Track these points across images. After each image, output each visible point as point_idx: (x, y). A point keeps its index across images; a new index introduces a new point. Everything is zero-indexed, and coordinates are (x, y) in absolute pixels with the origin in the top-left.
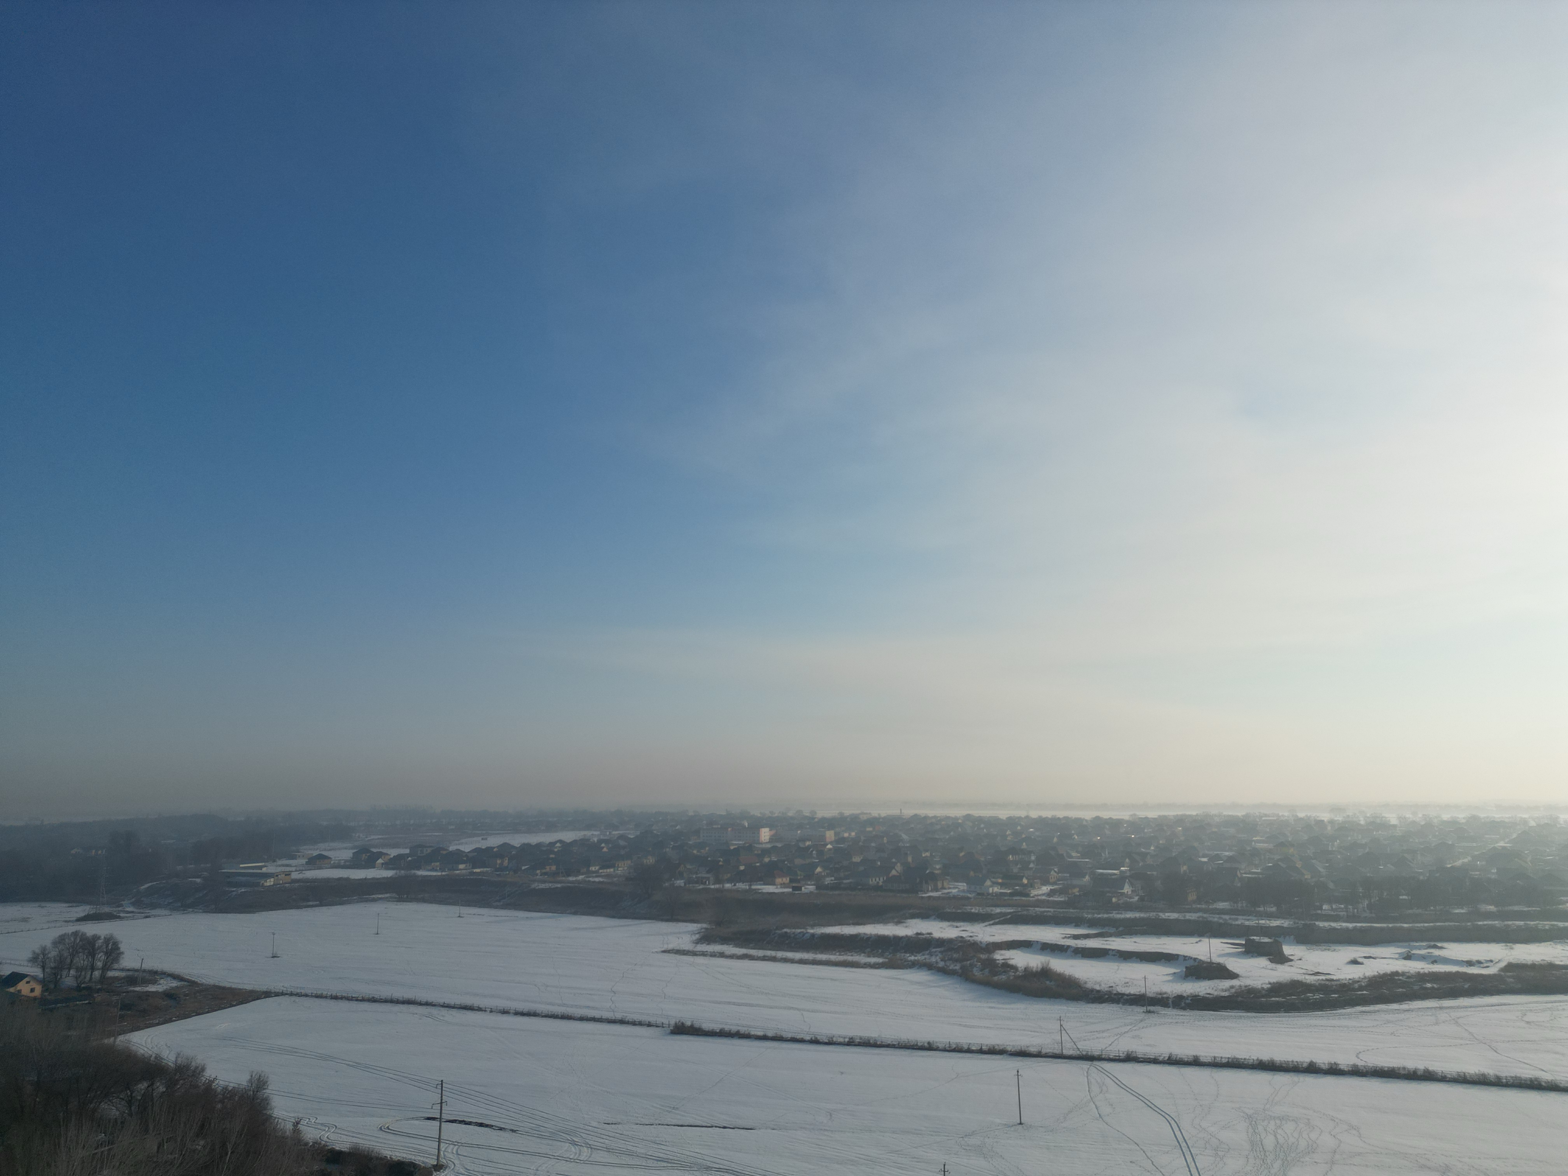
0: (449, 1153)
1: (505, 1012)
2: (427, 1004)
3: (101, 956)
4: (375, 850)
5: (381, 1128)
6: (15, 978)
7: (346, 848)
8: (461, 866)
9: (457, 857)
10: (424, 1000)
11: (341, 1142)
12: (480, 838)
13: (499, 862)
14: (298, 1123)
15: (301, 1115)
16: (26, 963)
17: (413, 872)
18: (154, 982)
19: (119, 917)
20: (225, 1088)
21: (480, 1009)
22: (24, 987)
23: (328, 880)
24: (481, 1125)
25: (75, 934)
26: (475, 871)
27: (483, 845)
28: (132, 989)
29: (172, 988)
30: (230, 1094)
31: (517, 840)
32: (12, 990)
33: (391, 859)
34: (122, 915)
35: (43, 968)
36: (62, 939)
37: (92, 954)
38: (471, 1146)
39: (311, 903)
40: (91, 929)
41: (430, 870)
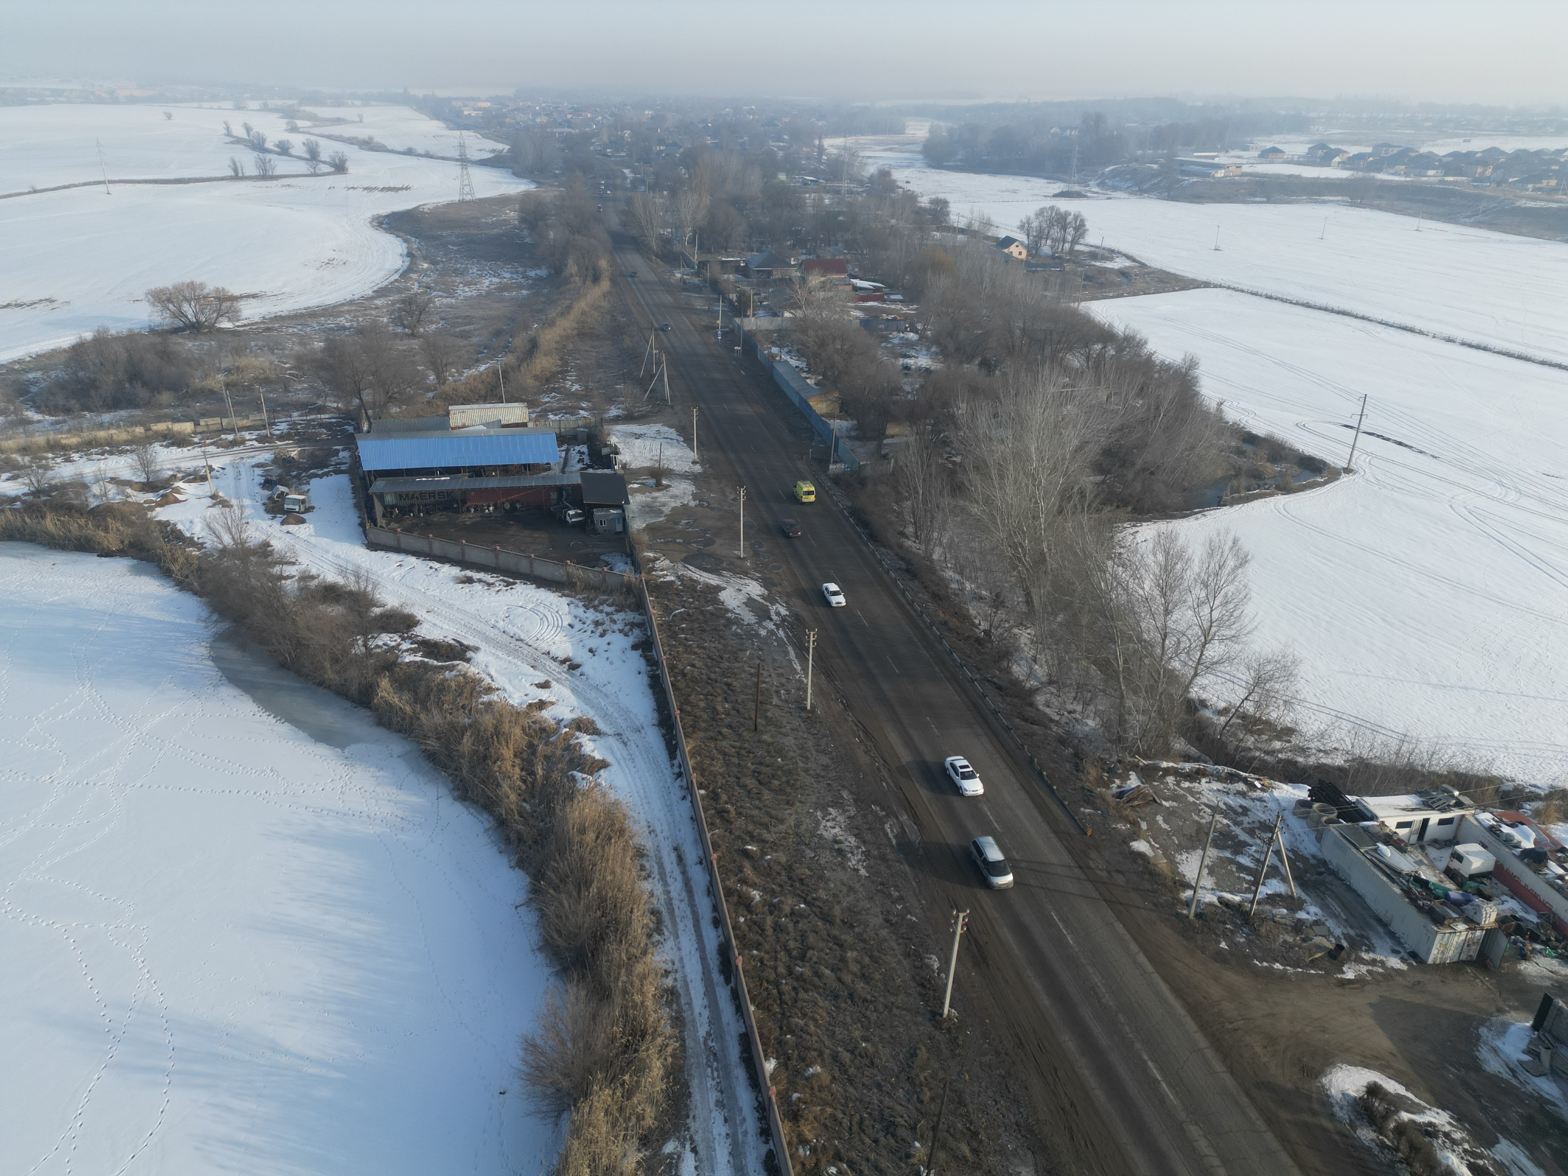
0: (1360, 461)
1: (1449, 340)
2: (1363, 318)
3: (1070, 231)
4: (1333, 146)
5: (1297, 425)
6: (1008, 241)
7: (1301, 142)
8: (1431, 172)
9: (1428, 161)
10: (1361, 314)
11: (1260, 429)
12: (1462, 139)
13: (1480, 170)
14: (1221, 404)
15: (1225, 398)
16: (1016, 230)
17: (1372, 174)
18: (1111, 259)
19: (1086, 196)
20: (1163, 362)
21: (1421, 333)
22: (1014, 250)
23: (1278, 176)
24: (1400, 444)
25: (1052, 208)
26: (1446, 179)
27: (1464, 148)
28: (1093, 263)
29: (1126, 267)
30: (1166, 368)
31: (1510, 145)
32: (1006, 251)
33: (1349, 158)
34: (1089, 194)
35: (1028, 235)
36: (1041, 213)
37: (1064, 228)
38: (1386, 460)
39: (1258, 199)
40: (1065, 206)
41: (1393, 174)
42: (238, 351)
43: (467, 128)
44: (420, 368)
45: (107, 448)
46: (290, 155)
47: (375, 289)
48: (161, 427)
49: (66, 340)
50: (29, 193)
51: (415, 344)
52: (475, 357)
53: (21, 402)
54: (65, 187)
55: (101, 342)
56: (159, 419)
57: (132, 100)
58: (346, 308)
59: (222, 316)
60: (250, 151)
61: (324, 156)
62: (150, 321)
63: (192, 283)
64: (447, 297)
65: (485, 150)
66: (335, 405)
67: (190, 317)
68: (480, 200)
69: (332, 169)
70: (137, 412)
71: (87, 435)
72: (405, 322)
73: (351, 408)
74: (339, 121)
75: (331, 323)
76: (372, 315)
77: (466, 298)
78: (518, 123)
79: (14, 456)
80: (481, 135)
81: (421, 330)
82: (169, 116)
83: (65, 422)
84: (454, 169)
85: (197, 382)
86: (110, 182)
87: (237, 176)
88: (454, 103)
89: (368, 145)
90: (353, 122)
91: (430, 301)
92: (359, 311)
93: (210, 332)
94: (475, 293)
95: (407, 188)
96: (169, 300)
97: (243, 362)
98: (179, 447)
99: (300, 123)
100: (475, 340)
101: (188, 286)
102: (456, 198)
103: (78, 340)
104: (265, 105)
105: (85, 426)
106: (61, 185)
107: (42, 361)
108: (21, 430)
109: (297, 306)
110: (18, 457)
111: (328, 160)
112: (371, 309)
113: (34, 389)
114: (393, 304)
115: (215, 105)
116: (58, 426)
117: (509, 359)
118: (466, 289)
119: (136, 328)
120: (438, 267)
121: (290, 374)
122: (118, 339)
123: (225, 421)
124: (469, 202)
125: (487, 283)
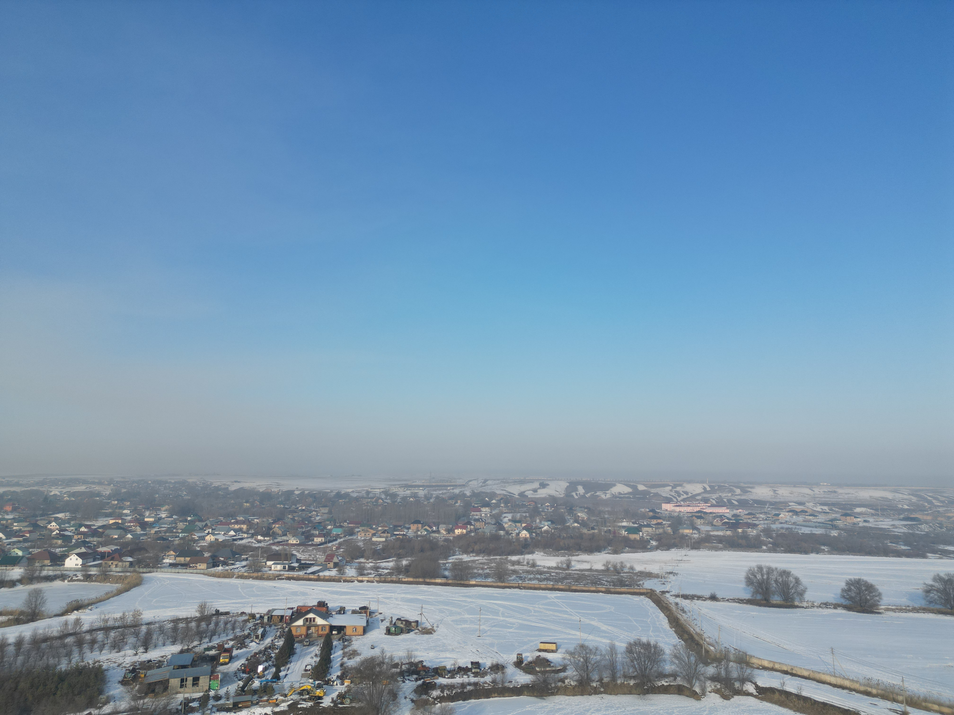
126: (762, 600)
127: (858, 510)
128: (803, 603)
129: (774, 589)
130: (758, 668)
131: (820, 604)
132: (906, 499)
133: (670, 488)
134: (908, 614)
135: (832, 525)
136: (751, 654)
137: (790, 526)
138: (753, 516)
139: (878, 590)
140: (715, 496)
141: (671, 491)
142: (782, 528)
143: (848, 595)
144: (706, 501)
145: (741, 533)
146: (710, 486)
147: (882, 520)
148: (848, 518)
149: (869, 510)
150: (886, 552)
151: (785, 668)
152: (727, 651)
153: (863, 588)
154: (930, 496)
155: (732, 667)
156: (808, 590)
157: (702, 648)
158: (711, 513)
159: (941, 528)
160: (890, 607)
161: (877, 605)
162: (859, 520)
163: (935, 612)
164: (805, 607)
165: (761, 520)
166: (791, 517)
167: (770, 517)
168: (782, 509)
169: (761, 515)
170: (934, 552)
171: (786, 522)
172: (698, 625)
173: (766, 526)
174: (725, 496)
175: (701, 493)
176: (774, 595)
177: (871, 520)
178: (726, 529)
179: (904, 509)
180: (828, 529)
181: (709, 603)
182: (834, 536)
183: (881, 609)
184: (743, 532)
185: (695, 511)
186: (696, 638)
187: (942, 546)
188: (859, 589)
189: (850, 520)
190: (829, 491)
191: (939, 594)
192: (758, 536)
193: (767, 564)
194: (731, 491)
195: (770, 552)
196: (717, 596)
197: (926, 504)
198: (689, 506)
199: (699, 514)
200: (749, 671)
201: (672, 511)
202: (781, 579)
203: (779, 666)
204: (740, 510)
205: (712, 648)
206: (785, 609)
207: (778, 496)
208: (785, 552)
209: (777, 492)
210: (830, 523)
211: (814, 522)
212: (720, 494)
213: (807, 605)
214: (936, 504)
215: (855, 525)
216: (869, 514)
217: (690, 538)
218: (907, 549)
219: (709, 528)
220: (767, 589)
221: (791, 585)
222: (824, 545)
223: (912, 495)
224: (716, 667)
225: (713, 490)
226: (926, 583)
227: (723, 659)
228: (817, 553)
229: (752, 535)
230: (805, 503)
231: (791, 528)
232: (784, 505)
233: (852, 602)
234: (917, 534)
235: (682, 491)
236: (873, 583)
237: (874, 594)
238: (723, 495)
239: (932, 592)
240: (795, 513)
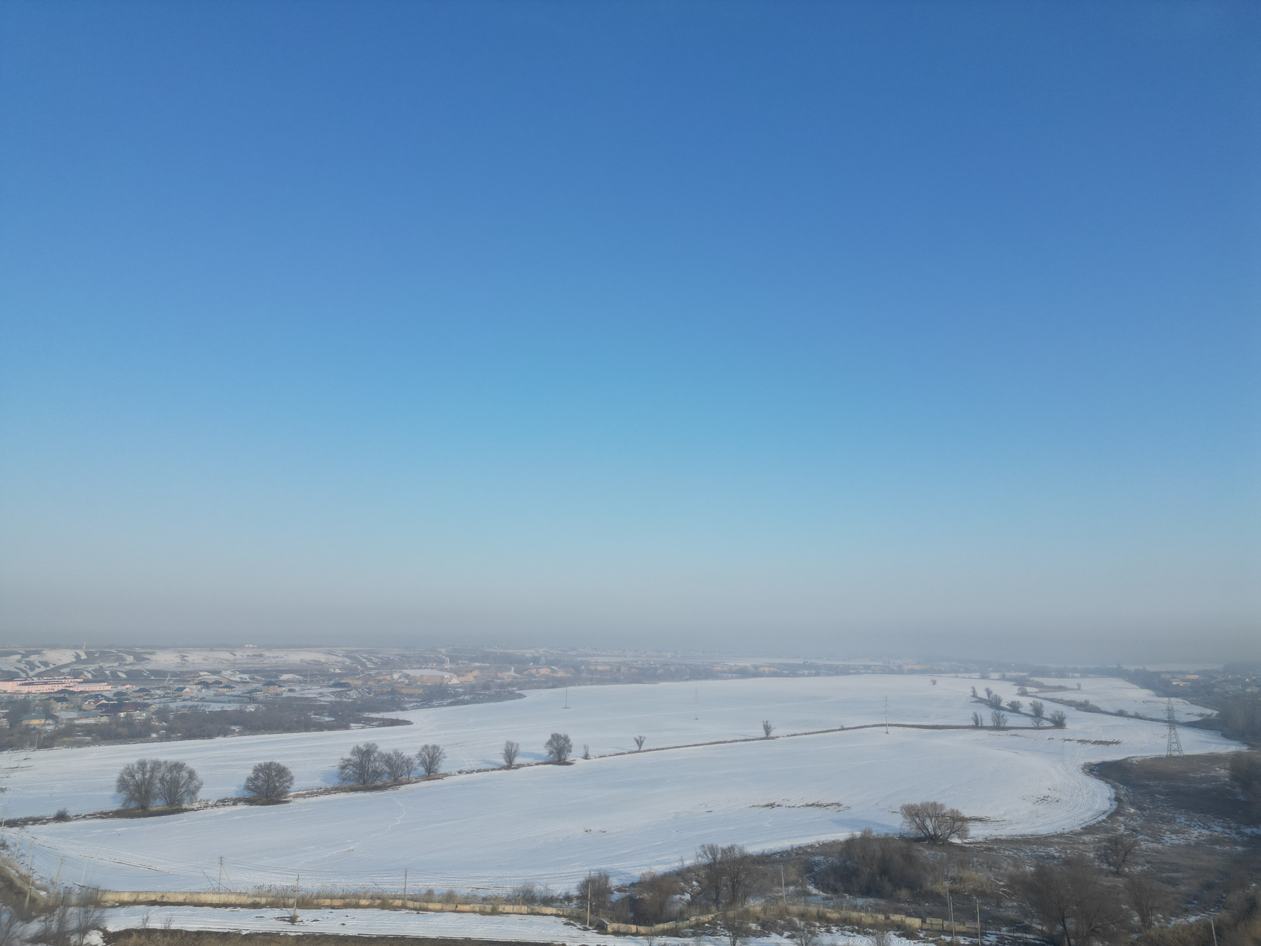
42: (963, 864)
43: (1176, 695)
44: (1124, 907)
45: (856, 927)
46: (1019, 713)
47: (1084, 826)
48: (896, 918)
49: (842, 835)
50: (839, 730)
51: (1120, 882)
52: (1184, 906)
53: (807, 877)
54: (861, 727)
55: (865, 840)
56: (897, 911)
57: (912, 672)
58: (1056, 840)
59: (954, 833)
60: (989, 708)
61: (1047, 714)
62: (901, 829)
63: (935, 804)
64: (1153, 842)
65: (1192, 714)
66: (1040, 927)
67: (930, 830)
68: (1188, 756)
69: (1052, 725)
70: (882, 902)
71: (845, 913)
72: (1111, 860)
73: (1055, 933)
74: (1061, 688)
75: (1042, 851)
76: (1079, 849)
77: (1173, 846)
78: (1227, 692)
79: (795, 919)
80: (1189, 701)
81: (1126, 869)
82: (934, 682)
83: (832, 899)
84: (1164, 730)
85: (928, 885)
86: (890, 725)
87: (977, 726)
88: (1163, 676)
89: (1084, 707)
90: (1072, 689)
91: (1136, 843)
92: (1068, 844)
93: (943, 844)
94: (1182, 842)
95: (1117, 743)
96: (917, 815)
97: (966, 874)
98: (908, 939)
99: (1029, 689)
100: (1183, 888)
101: (931, 805)
102: (1164, 753)
103: (851, 836)
104: (1004, 676)
105: (844, 905)
106: (859, 725)
107: (826, 848)
108: (803, 900)
109: (1014, 833)
110: (796, 920)
111: (1049, 717)
112: (1079, 843)
113: (816, 869)
114: (1100, 841)
115: (967, 675)
116: (827, 902)
117: (1223, 915)
118: (1174, 837)
119: (891, 832)
120: (1145, 813)
121: (1003, 891)
122: (877, 840)
123: (946, 923)
124: (1177, 757)
125: (1196, 833)
126: (137, 809)
127: (285, 677)
128: (194, 804)
129: (157, 790)
130: (113, 906)
131: (217, 802)
132: (339, 662)
133: (18, 657)
134: (318, 797)
135: (250, 698)
136: (105, 888)
137: (195, 704)
138: (145, 693)
139: (290, 773)
140: (91, 667)
141: (19, 661)
142: (184, 707)
143: (254, 784)
144: (76, 674)
145: (123, 718)
146: (86, 653)
147: (309, 687)
148: (271, 687)
149: (297, 677)
150: (307, 726)
151: (153, 897)
152: (68, 891)
153: (274, 774)
154: (364, 658)
155: (72, 914)
156: (204, 785)
157: (25, 897)
158: (81, 692)
159: (369, 693)
160: (301, 792)
161: (287, 792)
162: (283, 689)
163: (347, 790)
164: (196, 809)
165: (156, 698)
166: (199, 691)
167: (169, 693)
168: (189, 681)
169: (158, 692)
170: (357, 721)
171: (191, 699)
172: (26, 864)
173: (162, 706)
174: (110, 667)
175: (71, 663)
176: (155, 799)
177: (297, 688)
178: (100, 714)
179: (335, 673)
180: (243, 703)
181: (52, 826)
182: (250, 712)
183: (290, 796)
184: (127, 716)
185: (56, 690)
186: (19, 883)
187: (367, 714)
188: (269, 775)
189: (273, 690)
190: (254, 655)
191: (354, 769)
192: (149, 720)
193: (154, 758)
194: (120, 659)
195: (161, 741)
196: (68, 814)
197: (359, 667)
198: (46, 683)
199: (62, 695)
200: (97, 914)
201: (14, 693)
202: (170, 776)
203: (145, 896)
204: (128, 686)
205: (43, 893)
206: (167, 816)
207: (187, 663)
208: (183, 738)
209: (186, 658)
210: (248, 695)
211: (228, 696)
212: (101, 664)
213: (199, 806)
214: (369, 666)
215: (278, 697)
216: (296, 682)
217: (39, 732)
218: (331, 721)
219: (73, 715)
220: (147, 792)
221: (182, 783)
222: (235, 724)
223: (347, 657)
224: (43, 921)
225: (91, 658)
226: (344, 758)
227: (58, 906)
228: (225, 736)
229: (139, 720)
230: (221, 672)
231: (196, 707)
232: (192, 675)
233: (257, 793)
234: (345, 702)
235: (39, 662)
236: (286, 766)
237: (285, 779)
238: (106, 665)
239: (348, 767)
240: (206, 685)
